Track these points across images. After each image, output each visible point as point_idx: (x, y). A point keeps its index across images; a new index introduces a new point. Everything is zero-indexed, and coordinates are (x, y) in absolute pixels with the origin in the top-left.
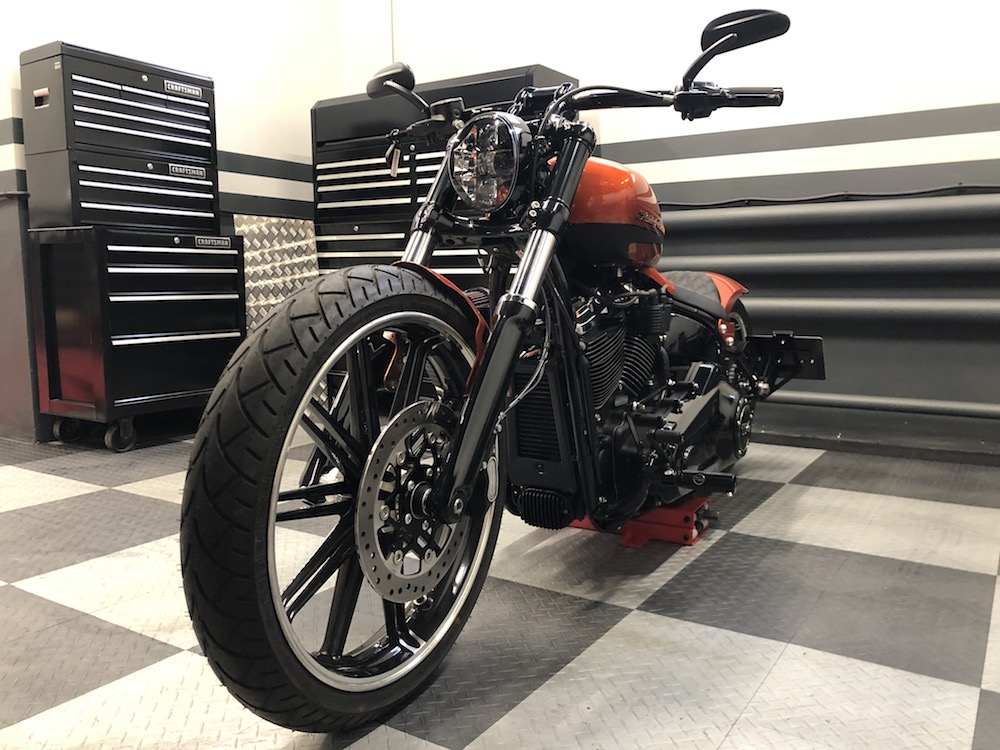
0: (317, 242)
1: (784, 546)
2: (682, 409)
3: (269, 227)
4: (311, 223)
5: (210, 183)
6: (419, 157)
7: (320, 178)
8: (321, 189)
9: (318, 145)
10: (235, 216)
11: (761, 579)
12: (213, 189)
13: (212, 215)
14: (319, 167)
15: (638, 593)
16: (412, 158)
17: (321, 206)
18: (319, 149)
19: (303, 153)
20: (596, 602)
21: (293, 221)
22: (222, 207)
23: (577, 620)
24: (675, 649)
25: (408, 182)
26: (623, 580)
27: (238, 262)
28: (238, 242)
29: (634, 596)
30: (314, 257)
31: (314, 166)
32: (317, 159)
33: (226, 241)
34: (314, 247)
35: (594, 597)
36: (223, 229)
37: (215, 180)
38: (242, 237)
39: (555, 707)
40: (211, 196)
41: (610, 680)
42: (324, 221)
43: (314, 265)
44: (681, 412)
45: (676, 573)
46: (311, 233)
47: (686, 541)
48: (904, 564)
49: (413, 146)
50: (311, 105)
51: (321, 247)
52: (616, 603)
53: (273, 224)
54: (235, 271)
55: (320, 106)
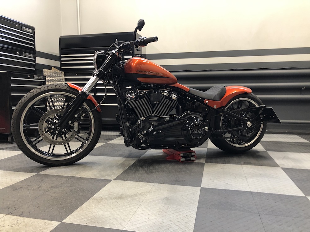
0: (65, 78)
4: (63, 72)
7: (62, 59)
8: (62, 62)
9: (61, 49)
10: (44, 70)
13: (35, 69)
14: (62, 56)
17: (62, 67)
21: (59, 72)
32: (61, 53)
33: (41, 77)
37: (35, 58)
38: (45, 76)
40: (34, 63)
46: (63, 75)
50: (59, 37)
55: (62, 38)
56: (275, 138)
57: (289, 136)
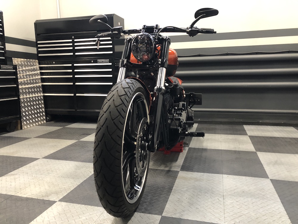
0: (39, 67)
1: (205, 150)
2: (182, 115)
3: (21, 61)
4: (37, 61)
5: (3, 47)
6: (75, 40)
7: (39, 46)
8: (39, 50)
9: (38, 35)
10: (13, 58)
11: (205, 159)
12: (4, 49)
13: (4, 58)
14: (38, 42)
15: (178, 166)
16: (73, 41)
17: (39, 55)
18: (38, 36)
19: (32, 37)
20: (169, 170)
21: (31, 60)
22: (7, 55)
23: (167, 176)
24: (196, 180)
25: (72, 48)
26: (171, 163)
27: (15, 74)
28: (15, 67)
29: (177, 167)
30: (39, 72)
31: (37, 42)
32: (37, 40)
33: (11, 67)
34: (38, 69)
35: (167, 169)
36: (8, 63)
37: (4, 46)
38: (16, 66)
39: (178, 199)
40: (3, 51)
41: (186, 190)
42: (41, 60)
43: (39, 74)
44: (182, 116)
45: (183, 160)
46: (37, 64)
47: (181, 151)
48: (235, 151)
49: (73, 37)
50: (34, 21)
51: (41, 68)
52: (174, 170)
53: (22, 61)
54: (15, 77)
55: (37, 22)
56: (269, 131)
57: (285, 129)
